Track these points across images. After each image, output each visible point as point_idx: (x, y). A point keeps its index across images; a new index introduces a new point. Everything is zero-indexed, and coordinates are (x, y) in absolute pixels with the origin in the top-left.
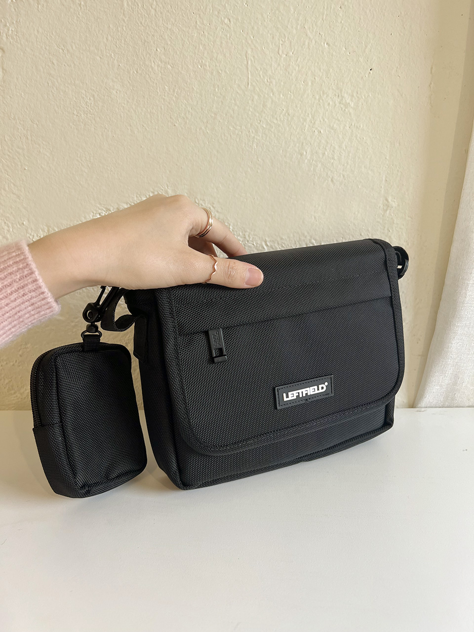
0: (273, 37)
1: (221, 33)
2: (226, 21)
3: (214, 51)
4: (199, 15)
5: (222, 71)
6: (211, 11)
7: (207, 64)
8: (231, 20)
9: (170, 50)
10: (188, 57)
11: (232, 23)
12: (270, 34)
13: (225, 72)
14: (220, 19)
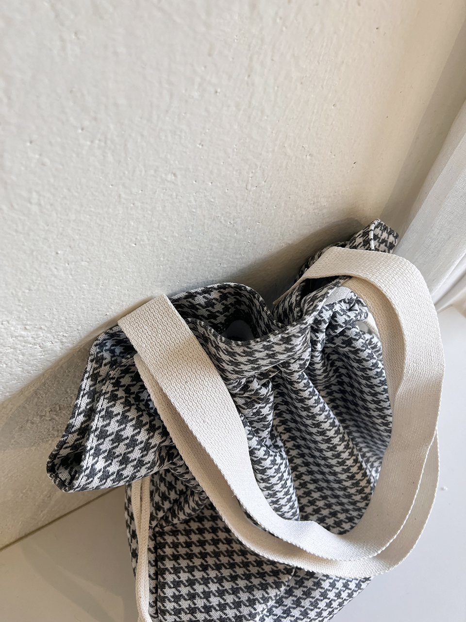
0: (240, 173)
1: (162, 195)
2: (170, 177)
3: (154, 220)
4: (123, 185)
5: (167, 237)
6: (143, 173)
7: (145, 238)
8: (178, 173)
9: (81, 245)
10: (114, 241)
11: (179, 176)
12: (237, 171)
13: (173, 236)
14: (159, 179)
